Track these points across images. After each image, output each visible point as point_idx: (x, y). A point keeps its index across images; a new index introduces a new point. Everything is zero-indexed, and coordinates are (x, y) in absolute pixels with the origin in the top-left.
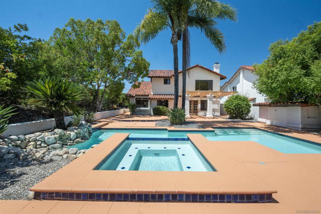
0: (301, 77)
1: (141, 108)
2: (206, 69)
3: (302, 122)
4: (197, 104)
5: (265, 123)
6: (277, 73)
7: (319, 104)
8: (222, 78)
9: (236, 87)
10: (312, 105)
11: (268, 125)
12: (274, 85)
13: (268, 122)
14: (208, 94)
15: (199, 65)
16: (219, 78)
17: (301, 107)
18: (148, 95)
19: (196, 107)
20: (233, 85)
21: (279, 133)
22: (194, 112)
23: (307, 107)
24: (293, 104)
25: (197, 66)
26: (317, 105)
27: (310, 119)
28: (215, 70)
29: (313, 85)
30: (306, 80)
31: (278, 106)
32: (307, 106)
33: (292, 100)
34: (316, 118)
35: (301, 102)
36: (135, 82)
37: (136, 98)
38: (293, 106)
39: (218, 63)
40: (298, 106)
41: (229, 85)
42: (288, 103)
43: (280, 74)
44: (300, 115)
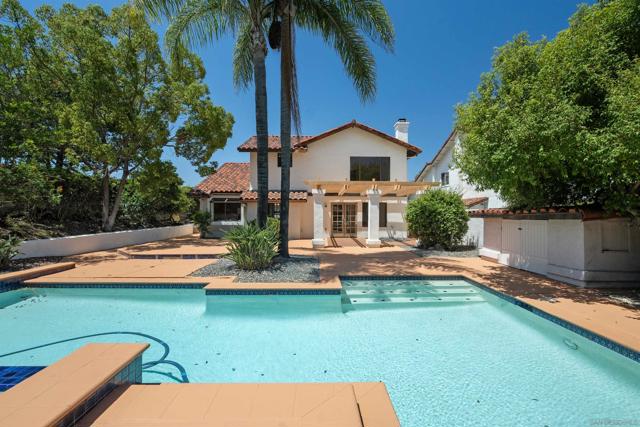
0: (578, 129)
1: (224, 223)
2: (374, 132)
3: (587, 263)
4: (354, 213)
5: (496, 261)
6: (505, 120)
7: (634, 213)
8: (412, 152)
9: (448, 173)
10: (614, 214)
11: (502, 268)
12: (498, 155)
13: (504, 260)
14: (369, 188)
15: (358, 122)
16: (404, 152)
17: (584, 220)
18: (241, 192)
19: (354, 219)
20: (442, 170)
21: (517, 298)
22: (348, 231)
23: (599, 221)
24: (563, 212)
25: (353, 125)
26: (628, 215)
27: (610, 253)
28: (399, 135)
29: (616, 152)
30: (592, 138)
31: (524, 218)
32: (601, 218)
33: (563, 200)
34: (627, 251)
35: (585, 207)
36: (205, 162)
37: (215, 199)
38: (564, 217)
39: (404, 120)
40: (575, 217)
41: (433, 170)
42: (547, 209)
43: (513, 121)
44: (581, 242)
